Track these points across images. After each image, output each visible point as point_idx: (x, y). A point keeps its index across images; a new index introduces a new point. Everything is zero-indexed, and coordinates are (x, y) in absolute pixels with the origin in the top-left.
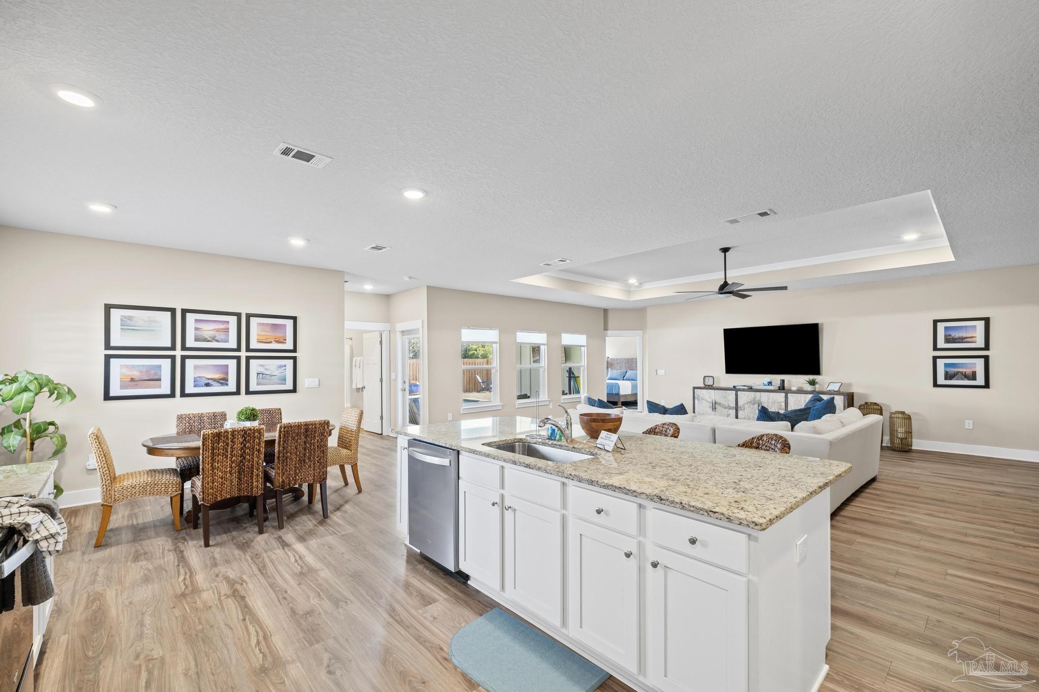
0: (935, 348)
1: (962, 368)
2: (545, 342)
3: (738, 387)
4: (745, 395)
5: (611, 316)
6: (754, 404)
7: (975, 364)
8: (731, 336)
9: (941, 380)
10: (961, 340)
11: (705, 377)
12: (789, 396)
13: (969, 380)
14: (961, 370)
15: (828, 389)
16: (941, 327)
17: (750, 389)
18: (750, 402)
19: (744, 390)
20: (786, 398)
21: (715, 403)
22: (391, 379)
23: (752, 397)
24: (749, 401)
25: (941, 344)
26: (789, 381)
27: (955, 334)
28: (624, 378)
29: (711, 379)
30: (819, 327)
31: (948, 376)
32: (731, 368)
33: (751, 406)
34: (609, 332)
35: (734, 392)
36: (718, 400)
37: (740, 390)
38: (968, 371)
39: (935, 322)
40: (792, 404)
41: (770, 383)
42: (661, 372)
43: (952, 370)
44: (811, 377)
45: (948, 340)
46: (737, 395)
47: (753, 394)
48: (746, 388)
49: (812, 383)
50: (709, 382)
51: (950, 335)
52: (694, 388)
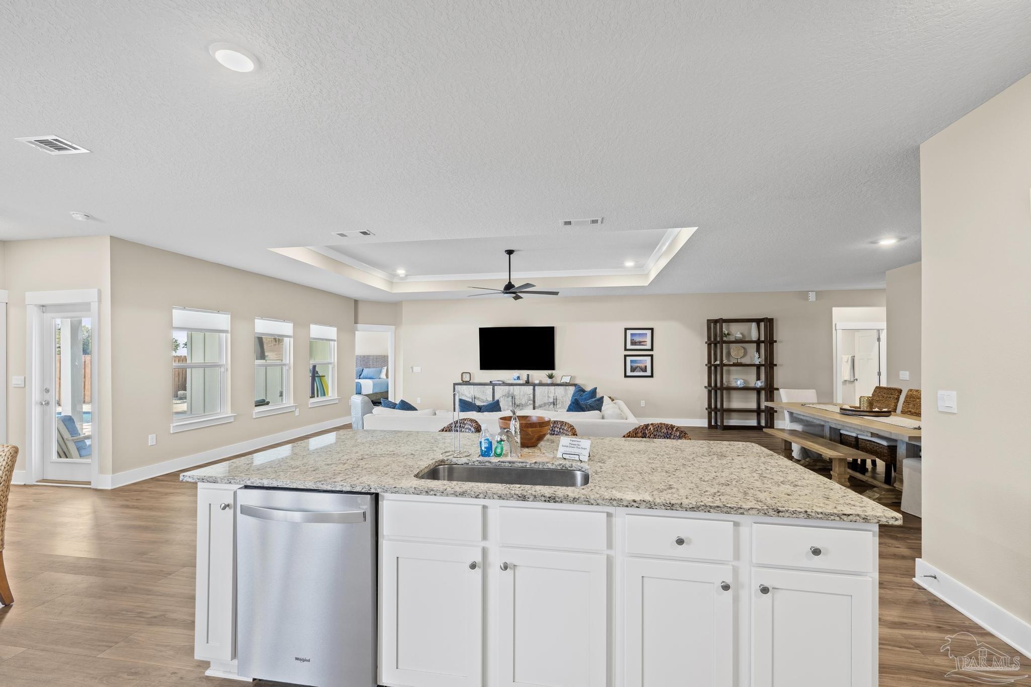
0: (626, 349)
1: (639, 363)
2: (290, 333)
3: (494, 382)
4: (501, 389)
5: (362, 309)
6: (508, 397)
7: (646, 360)
8: (487, 335)
9: (629, 373)
10: (640, 343)
11: (463, 373)
12: (536, 389)
13: (643, 372)
14: (639, 365)
15: (562, 382)
16: (629, 332)
17: (504, 384)
18: (505, 396)
19: (500, 385)
20: (534, 390)
21: (475, 398)
22: (11, 386)
23: (507, 391)
24: (504, 394)
25: (629, 346)
26: (532, 375)
27: (637, 339)
28: (361, 377)
29: (468, 375)
30: (555, 330)
31: (633, 370)
32: (486, 364)
33: (506, 399)
34: (359, 326)
35: (492, 387)
36: (477, 396)
37: (496, 385)
38: (642, 365)
39: (626, 329)
40: (538, 395)
41: (518, 378)
42: (417, 369)
43: (635, 365)
44: (550, 372)
45: (633, 343)
46: (493, 390)
47: (507, 387)
48: (501, 382)
49: (551, 377)
50: (466, 378)
51: (633, 340)
52: (455, 384)
